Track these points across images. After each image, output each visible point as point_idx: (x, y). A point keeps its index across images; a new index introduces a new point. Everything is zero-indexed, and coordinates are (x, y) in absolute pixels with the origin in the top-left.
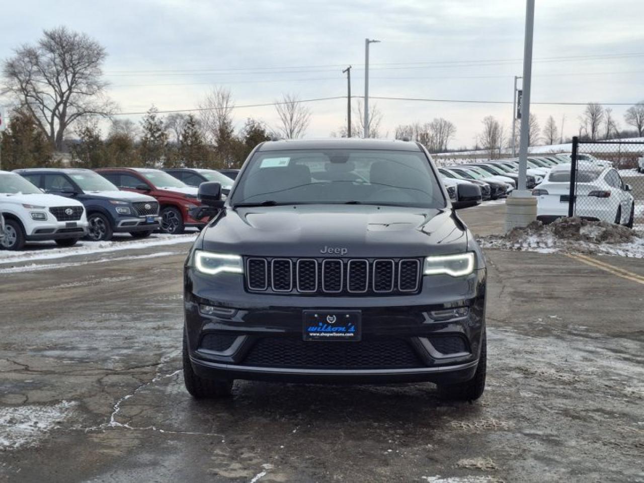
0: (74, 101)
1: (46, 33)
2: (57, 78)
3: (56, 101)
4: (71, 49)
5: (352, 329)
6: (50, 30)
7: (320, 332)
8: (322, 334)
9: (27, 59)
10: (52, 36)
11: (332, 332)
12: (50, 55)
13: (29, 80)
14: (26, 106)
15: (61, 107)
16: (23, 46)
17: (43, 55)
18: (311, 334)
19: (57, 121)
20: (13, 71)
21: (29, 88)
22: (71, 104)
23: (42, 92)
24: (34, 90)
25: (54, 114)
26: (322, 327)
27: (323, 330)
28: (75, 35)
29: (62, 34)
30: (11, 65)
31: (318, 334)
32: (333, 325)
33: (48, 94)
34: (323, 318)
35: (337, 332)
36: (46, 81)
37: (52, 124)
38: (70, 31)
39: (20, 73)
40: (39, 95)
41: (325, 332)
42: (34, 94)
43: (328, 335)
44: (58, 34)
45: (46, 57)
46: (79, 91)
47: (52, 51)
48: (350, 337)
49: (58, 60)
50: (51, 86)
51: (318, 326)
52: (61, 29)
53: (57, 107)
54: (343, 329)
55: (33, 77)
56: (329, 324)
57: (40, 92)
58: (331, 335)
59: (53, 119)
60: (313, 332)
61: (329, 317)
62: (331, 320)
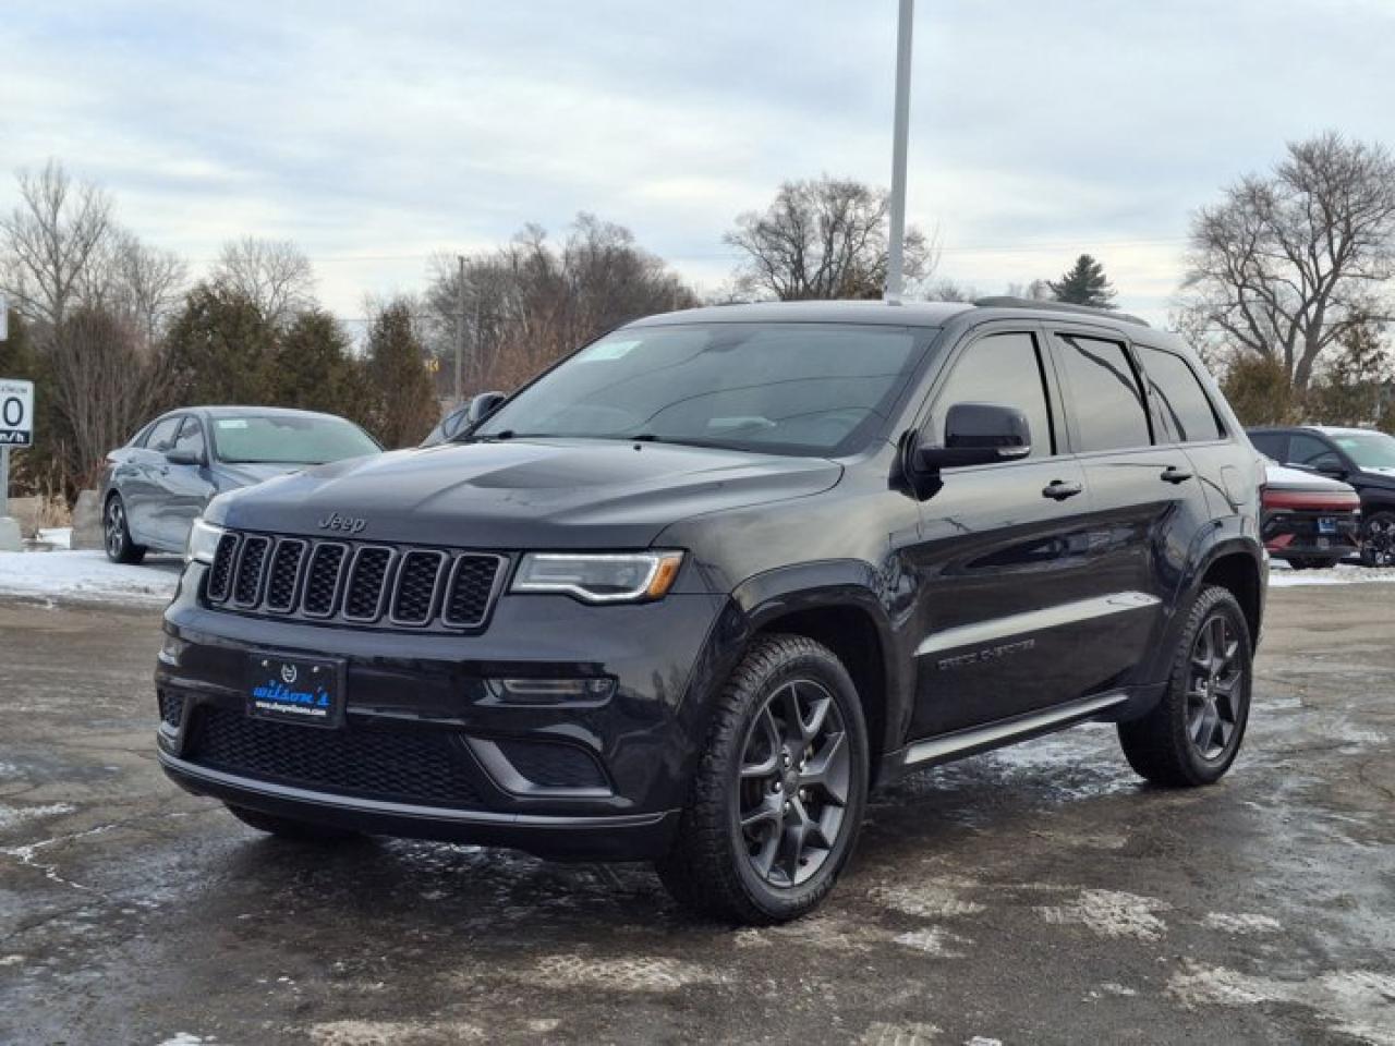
0: (1343, 294)
1: (1293, 149)
2: (1312, 247)
3: (1303, 296)
4: (1347, 182)
5: (324, 700)
6: (1301, 141)
7: (272, 701)
8: (276, 706)
9: (1249, 208)
10: (1306, 156)
11: (289, 703)
12: (1301, 197)
13: (1251, 251)
14: (1239, 308)
15: (1312, 310)
16: (1246, 181)
17: (1287, 198)
18: (259, 704)
19: (1300, 338)
20: (1215, 234)
21: (1250, 269)
22: (1337, 301)
23: (1276, 278)
24: (1260, 274)
25: (1295, 324)
26: (275, 689)
27: (275, 696)
28: (1359, 150)
29: (1330, 147)
30: (1214, 223)
31: (268, 706)
32: (292, 688)
33: (1285, 281)
34: (276, 665)
35: (300, 705)
36: (1284, 253)
37: (1289, 346)
38: (1347, 142)
39: (1232, 238)
40: (1268, 283)
41: (280, 703)
42: (1257, 281)
43: (284, 708)
44: (1323, 152)
45: (1290, 201)
46: (1360, 273)
47: (1306, 188)
48: (320, 717)
49: (1316, 207)
50: (1293, 264)
51: (269, 687)
52: (1328, 138)
53: (1304, 310)
54: (307, 698)
55: (1261, 246)
56: (286, 685)
57: (1270, 278)
58: (289, 709)
59: (1292, 336)
60: (262, 700)
61: (284, 668)
62: (289, 675)
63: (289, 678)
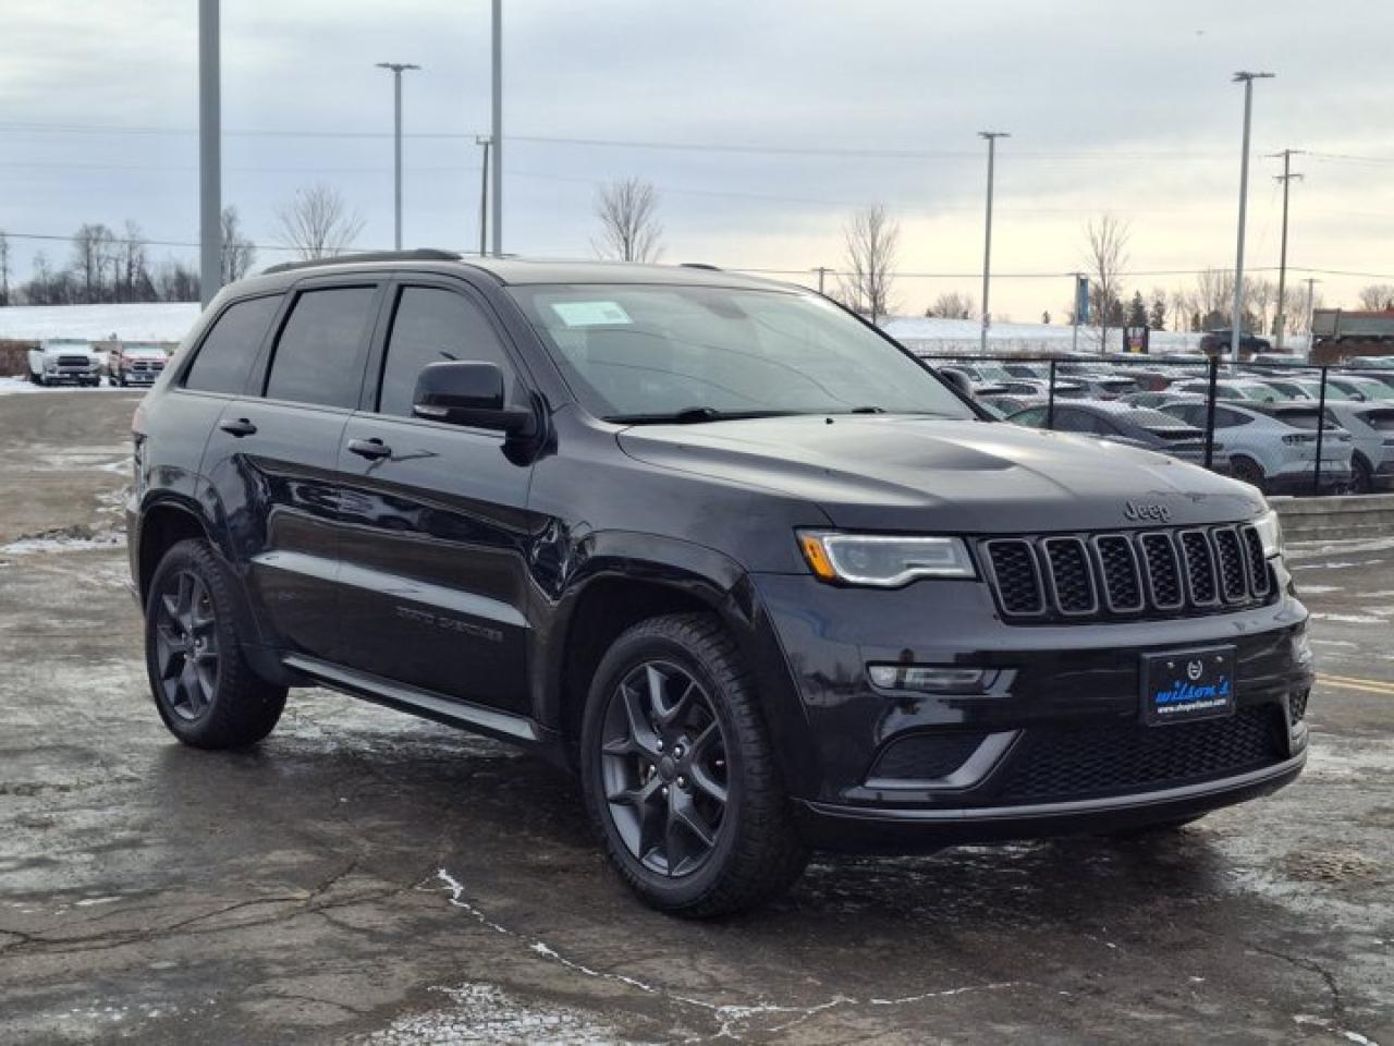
5: (1224, 690)
7: (1175, 704)
8: (1180, 707)
11: (1194, 701)
18: (1160, 710)
26: (1179, 690)
27: (1180, 698)
31: (1172, 709)
32: (1197, 684)
34: (1182, 664)
35: (1203, 699)
41: (1184, 702)
43: (1188, 707)
48: (1220, 707)
51: (1173, 689)
54: (1210, 691)
56: (1191, 682)
58: (1193, 706)
60: (1165, 705)
61: (1191, 665)
62: (1195, 672)
63: (1195, 674)
